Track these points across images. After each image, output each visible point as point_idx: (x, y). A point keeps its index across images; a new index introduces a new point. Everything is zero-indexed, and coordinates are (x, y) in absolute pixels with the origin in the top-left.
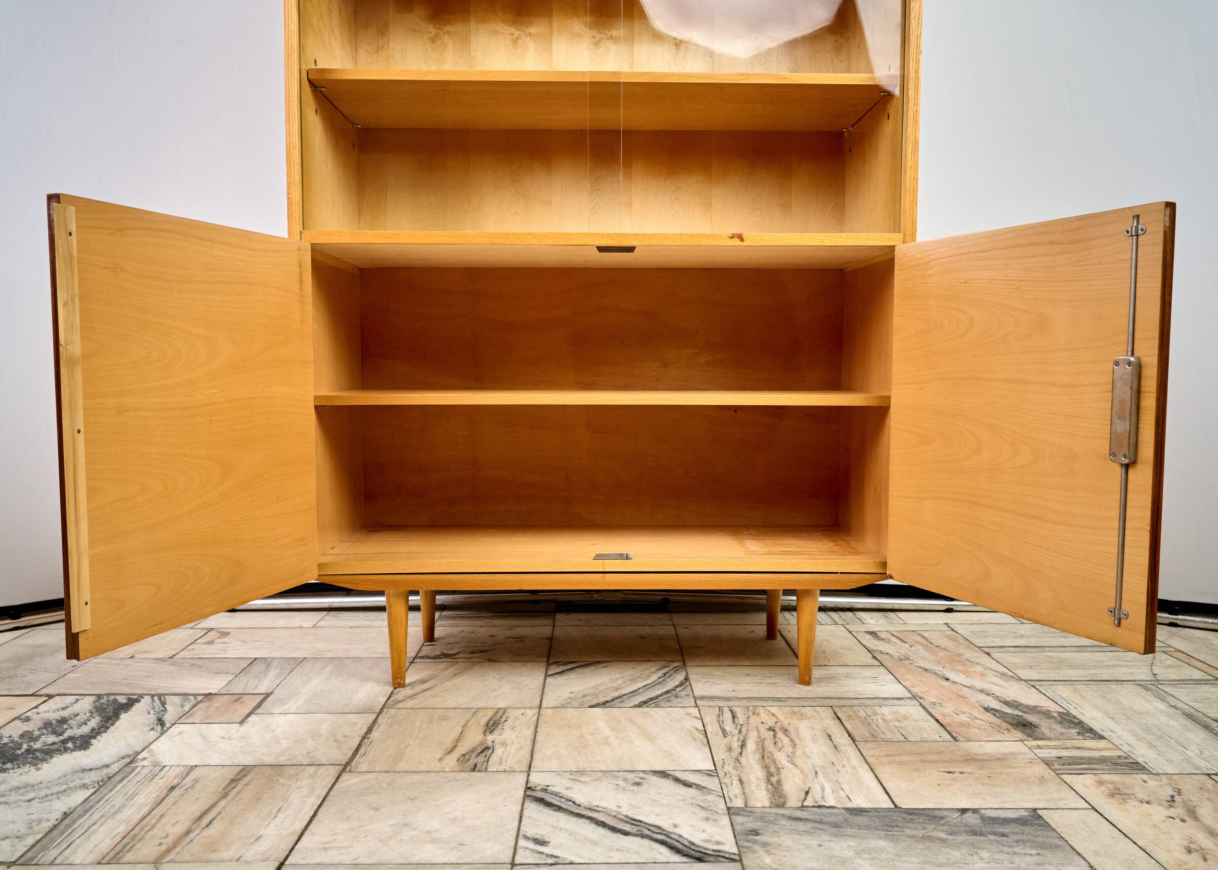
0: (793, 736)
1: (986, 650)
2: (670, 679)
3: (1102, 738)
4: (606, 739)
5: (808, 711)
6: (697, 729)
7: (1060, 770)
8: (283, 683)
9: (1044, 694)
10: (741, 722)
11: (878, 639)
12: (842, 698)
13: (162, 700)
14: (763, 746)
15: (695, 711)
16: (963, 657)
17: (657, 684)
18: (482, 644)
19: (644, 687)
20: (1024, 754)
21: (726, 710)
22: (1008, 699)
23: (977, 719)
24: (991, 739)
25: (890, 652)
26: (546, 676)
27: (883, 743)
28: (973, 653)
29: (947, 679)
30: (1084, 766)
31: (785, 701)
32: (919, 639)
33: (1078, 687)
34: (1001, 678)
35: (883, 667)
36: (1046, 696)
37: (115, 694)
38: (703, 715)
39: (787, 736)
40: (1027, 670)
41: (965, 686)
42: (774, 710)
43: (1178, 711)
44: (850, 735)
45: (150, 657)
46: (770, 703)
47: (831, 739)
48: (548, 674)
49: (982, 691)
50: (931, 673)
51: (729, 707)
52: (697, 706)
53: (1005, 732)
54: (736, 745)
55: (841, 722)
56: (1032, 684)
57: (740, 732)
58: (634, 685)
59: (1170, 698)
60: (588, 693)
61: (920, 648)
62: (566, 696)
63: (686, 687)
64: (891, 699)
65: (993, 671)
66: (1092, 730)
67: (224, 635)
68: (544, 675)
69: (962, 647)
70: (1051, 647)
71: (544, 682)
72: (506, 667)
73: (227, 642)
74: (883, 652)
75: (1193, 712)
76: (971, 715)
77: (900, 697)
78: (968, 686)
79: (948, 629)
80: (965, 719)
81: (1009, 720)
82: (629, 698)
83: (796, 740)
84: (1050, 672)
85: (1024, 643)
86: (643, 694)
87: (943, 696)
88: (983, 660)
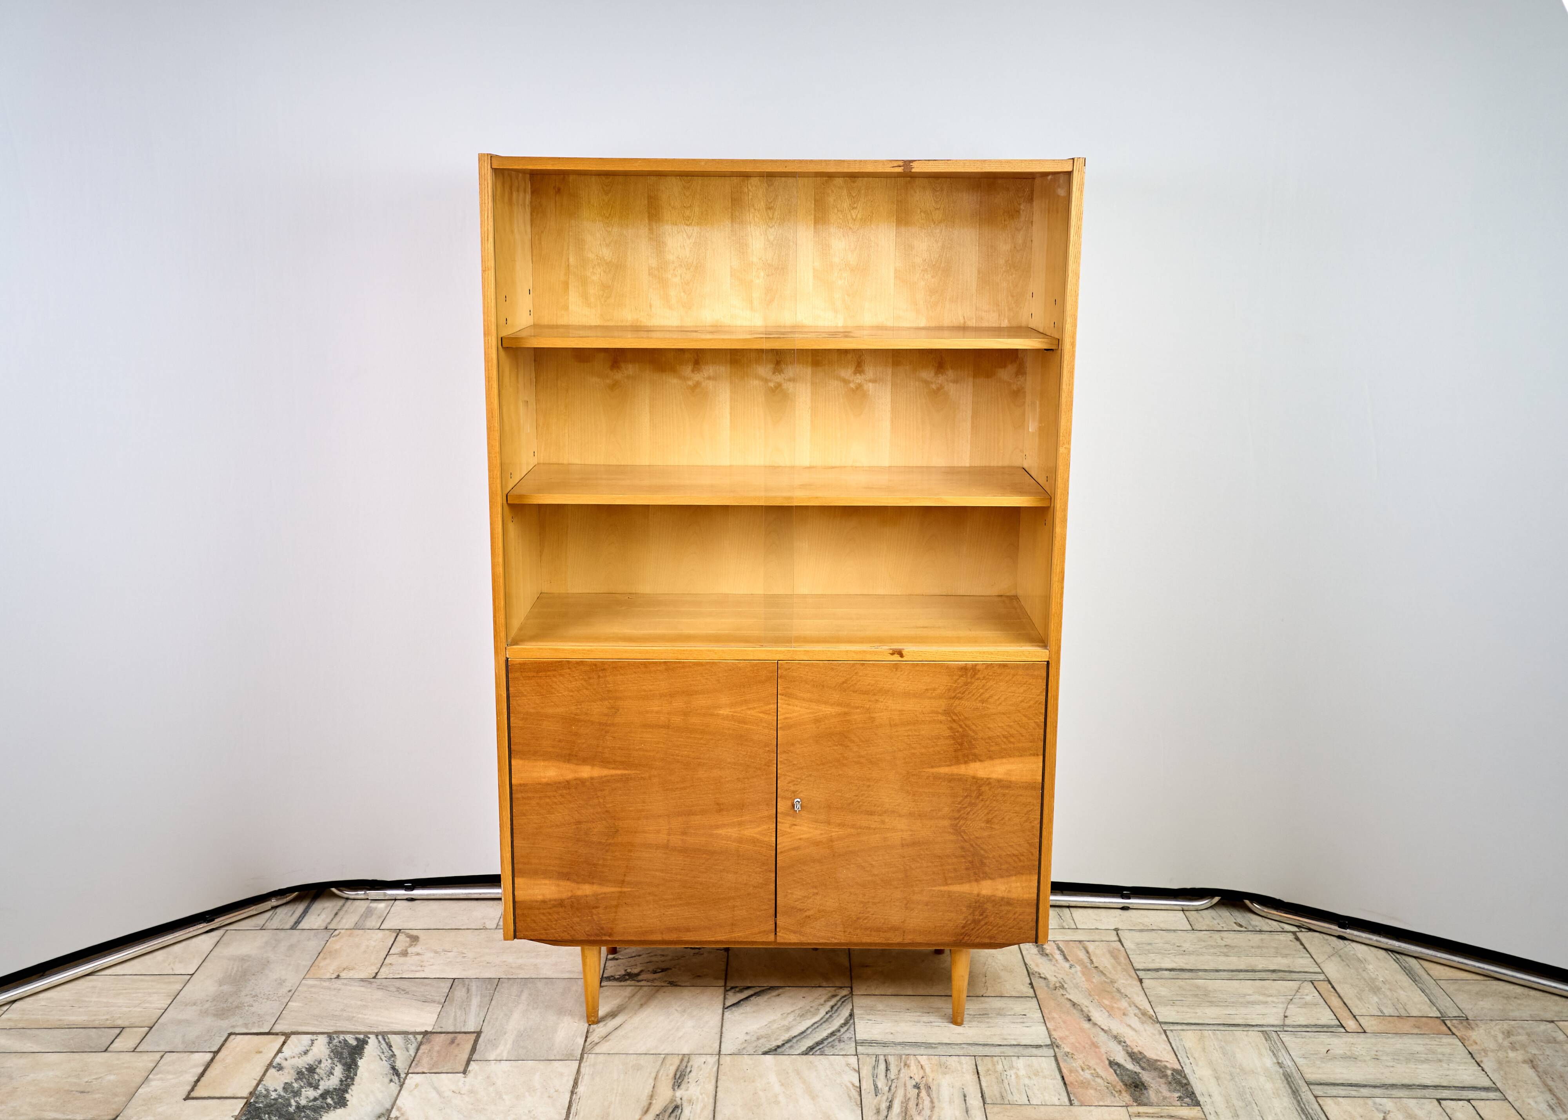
0: (934, 1094)
1: (1142, 974)
2: (836, 1014)
3: (1198, 1104)
4: (776, 1096)
5: (953, 1062)
6: (853, 1085)
8: (488, 1017)
9: (1170, 1043)
10: (893, 1077)
11: (1042, 955)
12: (987, 1045)
13: (387, 1040)
14: (906, 1108)
15: (853, 1060)
16: (1116, 985)
17: (825, 1022)
18: (663, 959)
19: (812, 1026)
21: (882, 1058)
22: (1135, 1050)
23: (1098, 1076)
24: (1101, 1103)
25: (1048, 976)
26: (725, 1008)
27: (1009, 1106)
28: (1127, 980)
29: (1090, 1020)
31: (935, 1048)
32: (1082, 955)
33: (1206, 1033)
34: (1140, 1018)
35: (1035, 999)
36: (1171, 1046)
37: (343, 1032)
38: (860, 1066)
39: (929, 1095)
40: (1169, 1007)
41: (1103, 1029)
42: (923, 1060)
43: (1281, 1071)
44: (982, 1096)
45: (355, 977)
46: (922, 1051)
47: (965, 1100)
48: (726, 1006)
49: (1115, 1037)
50: (1078, 1010)
51: (885, 1056)
52: (857, 1055)
53: (1117, 1095)
54: (884, 1106)
55: (979, 1077)
56: (1165, 1027)
57: (890, 1089)
58: (803, 1023)
59: (1283, 1051)
60: (762, 1033)
61: (1079, 968)
62: (742, 1037)
63: (850, 1026)
64: (1031, 1045)
65: (1137, 1007)
66: (1193, 1093)
67: (415, 939)
68: (722, 1007)
69: (1119, 968)
70: (1205, 971)
71: (723, 1016)
72: (687, 994)
73: (420, 952)
74: (1042, 976)
75: (1294, 1071)
76: (1095, 1070)
77: (1040, 1043)
78: (1106, 1028)
79: (1116, 938)
80: (1089, 1076)
81: (1126, 1078)
82: (797, 1041)
83: (935, 1100)
84: (1189, 1010)
85: (1182, 965)
86: (811, 1036)
87: (1079, 1043)
88: (1132, 989)
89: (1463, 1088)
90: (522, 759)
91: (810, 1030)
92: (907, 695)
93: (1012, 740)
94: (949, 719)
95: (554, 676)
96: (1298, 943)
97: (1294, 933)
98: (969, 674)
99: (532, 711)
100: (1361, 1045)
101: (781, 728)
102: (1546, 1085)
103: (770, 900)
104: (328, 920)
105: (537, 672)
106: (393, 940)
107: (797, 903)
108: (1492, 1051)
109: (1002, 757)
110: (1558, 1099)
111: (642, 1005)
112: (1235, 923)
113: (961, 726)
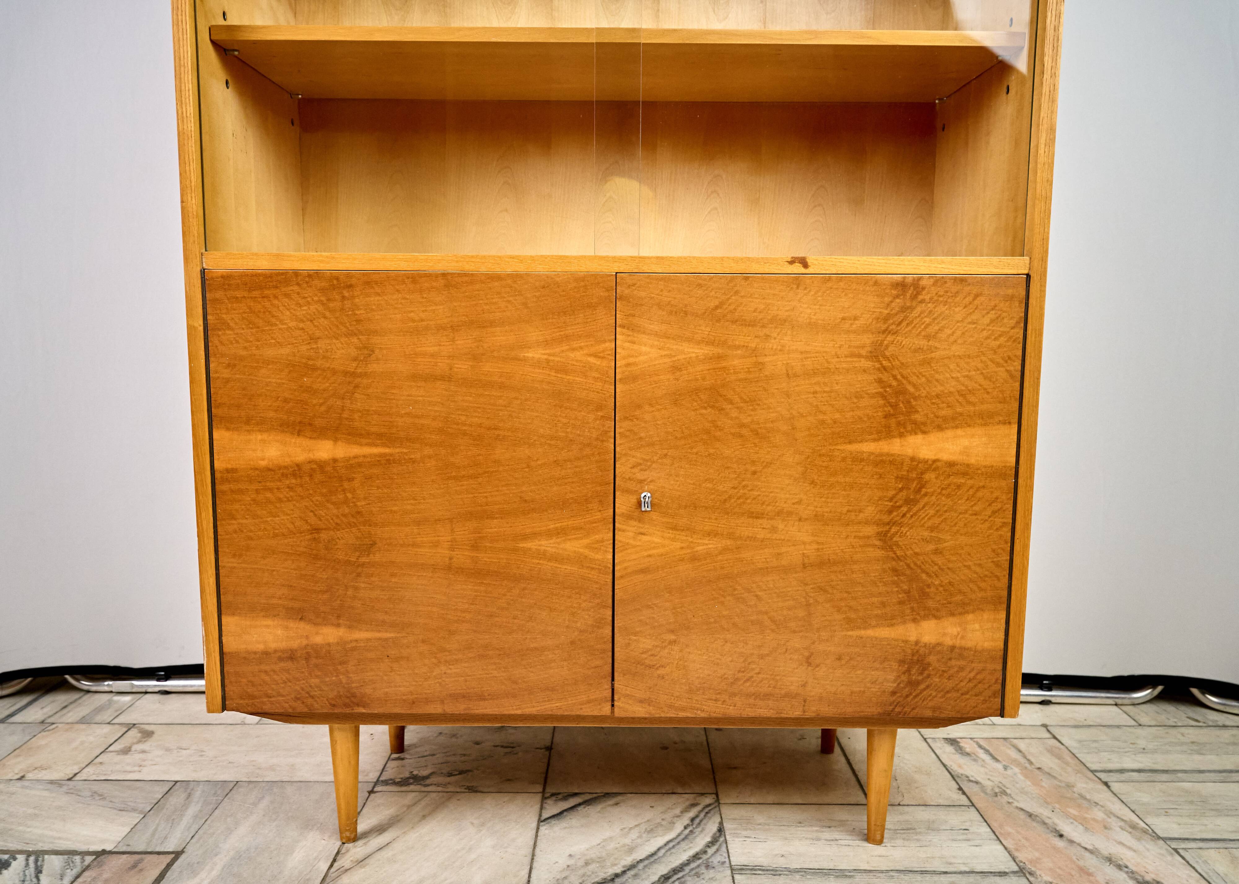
1: (1104, 776)
2: (699, 829)
8: (200, 832)
9: (1194, 868)
11: (962, 754)
12: (926, 872)
13: (39, 863)
16: (1075, 790)
17: (683, 840)
18: (463, 758)
19: (665, 845)
25: (979, 779)
26: (541, 821)
28: (1087, 783)
29: (1061, 836)
31: (850, 877)
32: (1014, 754)
34: (1130, 833)
35: (973, 809)
36: (1197, 871)
40: (1164, 818)
41: (1086, 849)
45: (45, 778)
48: (543, 818)
49: (1109, 860)
50: (1038, 822)
56: (1174, 845)
58: (652, 841)
60: (593, 856)
61: (1017, 770)
62: (563, 861)
63: (720, 845)
64: (991, 872)
65: (1118, 817)
67: (147, 735)
68: (537, 818)
69: (1069, 769)
70: (1185, 772)
71: (537, 832)
72: (489, 802)
73: (148, 749)
74: (971, 779)
77: (1002, 868)
78: (1089, 847)
79: (1048, 735)
82: (645, 867)
85: (1149, 764)
86: (663, 860)
87: (1059, 868)
88: (1102, 795)
90: (228, 429)
91: (663, 851)
92: (812, 326)
93: (972, 399)
94: (877, 365)
95: (275, 297)
98: (908, 295)
99: (244, 353)
101: (620, 379)
103: (604, 651)
104: (51, 713)
105: (250, 291)
106: (119, 735)
107: (644, 656)
109: (957, 427)
111: (424, 817)
112: (1188, 718)
113: (895, 377)
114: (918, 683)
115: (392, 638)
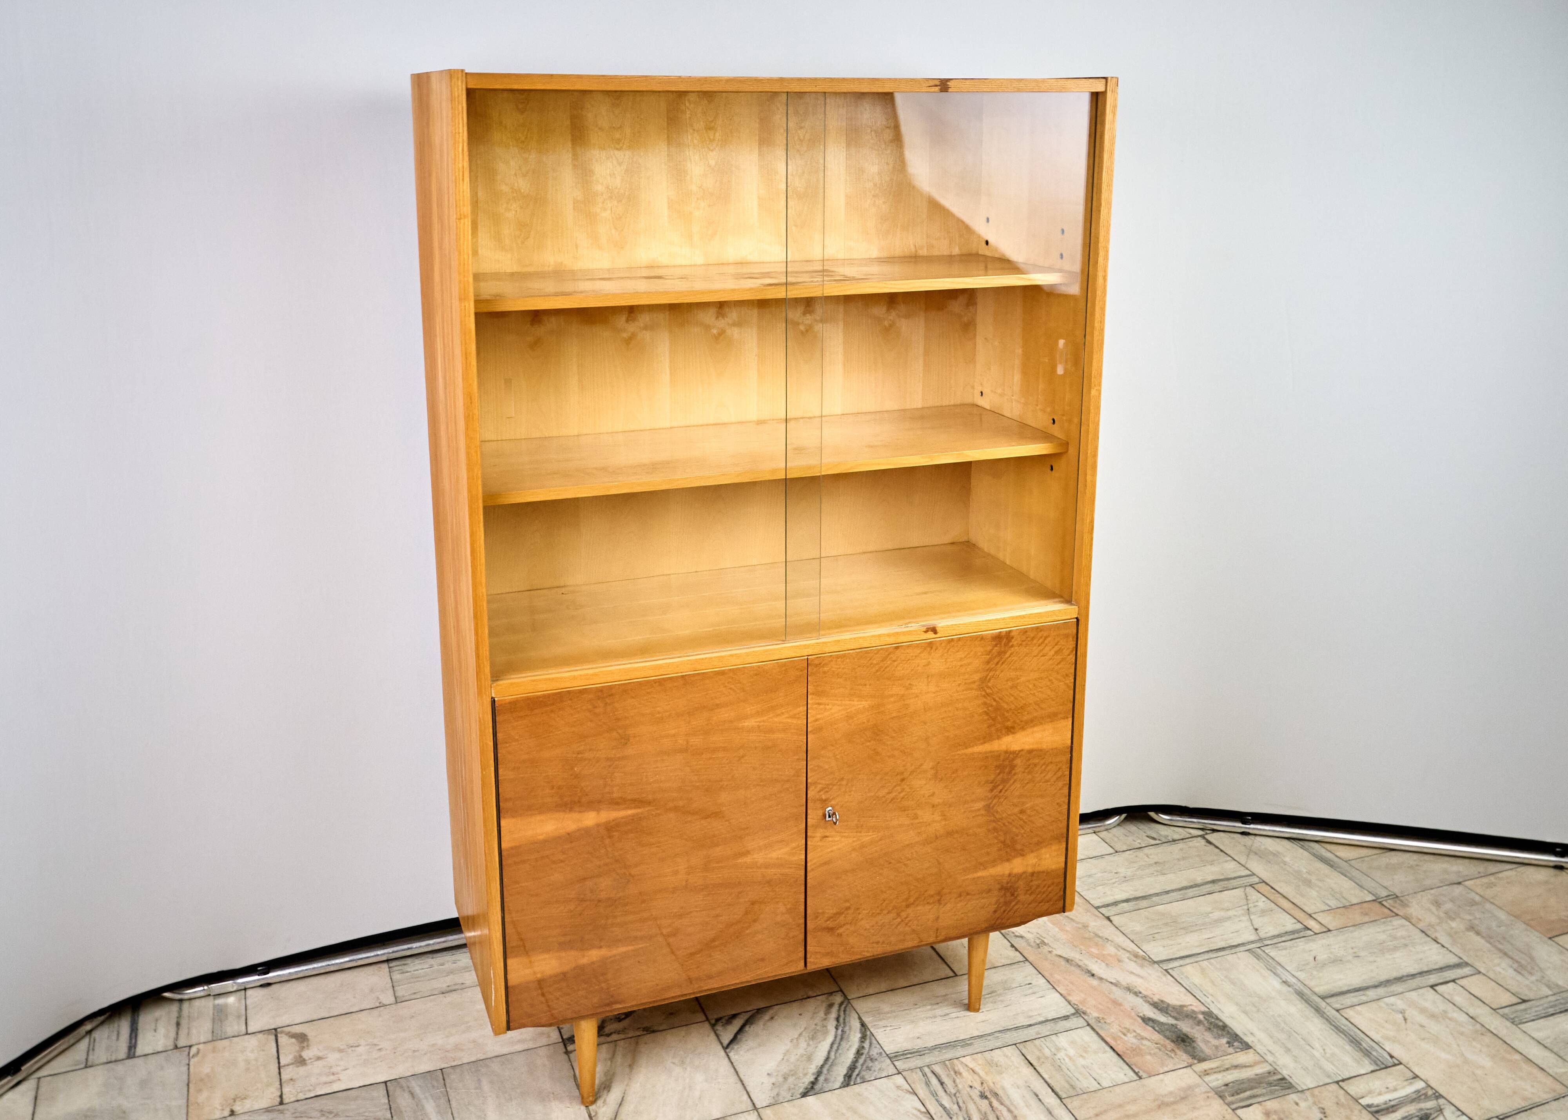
0: (1007, 1102)
1: (1104, 911)
2: (847, 1027)
3: (1247, 1046)
5: (998, 1056)
6: (917, 1108)
7: (1233, 1103)
9: (1180, 984)
10: (953, 1091)
12: (1017, 1026)
15: (899, 1080)
16: (1090, 929)
17: (842, 1039)
19: (831, 1047)
20: (1197, 1086)
21: (928, 1071)
22: (1156, 999)
23: (1143, 1038)
24: (1166, 1069)
25: (1022, 933)
26: (726, 1048)
27: (1085, 1096)
28: (1095, 921)
29: (1093, 975)
30: (1248, 1093)
31: (971, 1044)
33: (1203, 964)
34: (1135, 962)
35: (1027, 963)
36: (1183, 986)
38: (913, 1086)
39: (1002, 1104)
40: (1153, 943)
41: (1111, 983)
42: (969, 1061)
43: (1290, 989)
44: (1053, 1090)
45: (256, 1107)
46: (961, 1051)
47: (1040, 1100)
48: (725, 1045)
49: (1129, 989)
50: (1075, 965)
51: (928, 1066)
52: (899, 1073)
53: (1173, 1055)
55: (1035, 1069)
56: (1165, 966)
57: (959, 1106)
58: (819, 1046)
59: (1279, 967)
60: (785, 1070)
62: (768, 1082)
63: (870, 1039)
64: (1059, 1018)
65: (1124, 949)
66: (1237, 1035)
67: (302, 1037)
68: (720, 1047)
70: (1157, 894)
71: (729, 1058)
72: (671, 1038)
73: (320, 1054)
75: (1302, 987)
76: (1135, 1031)
77: (1066, 1013)
78: (1114, 981)
80: (1134, 1041)
81: (1168, 1033)
82: (828, 1070)
83: (1012, 1108)
84: (1173, 942)
85: (1132, 893)
86: (837, 1061)
87: (1100, 1004)
88: (1108, 931)
89: (1441, 969)
90: (513, 817)
91: (832, 1054)
92: (941, 674)
93: (1043, 705)
94: (983, 693)
95: (552, 711)
96: (1212, 847)
97: (1203, 837)
98: (1003, 643)
99: (526, 757)
100: (1334, 944)
101: (811, 732)
102: (1500, 950)
103: (798, 926)
104: (172, 1035)
105: (531, 710)
106: (274, 1045)
107: (828, 922)
108: (1438, 924)
109: (1034, 726)
110: (1517, 962)
111: (631, 1066)
112: (1149, 837)
113: (995, 700)
114: (1010, 902)
115: (642, 948)
